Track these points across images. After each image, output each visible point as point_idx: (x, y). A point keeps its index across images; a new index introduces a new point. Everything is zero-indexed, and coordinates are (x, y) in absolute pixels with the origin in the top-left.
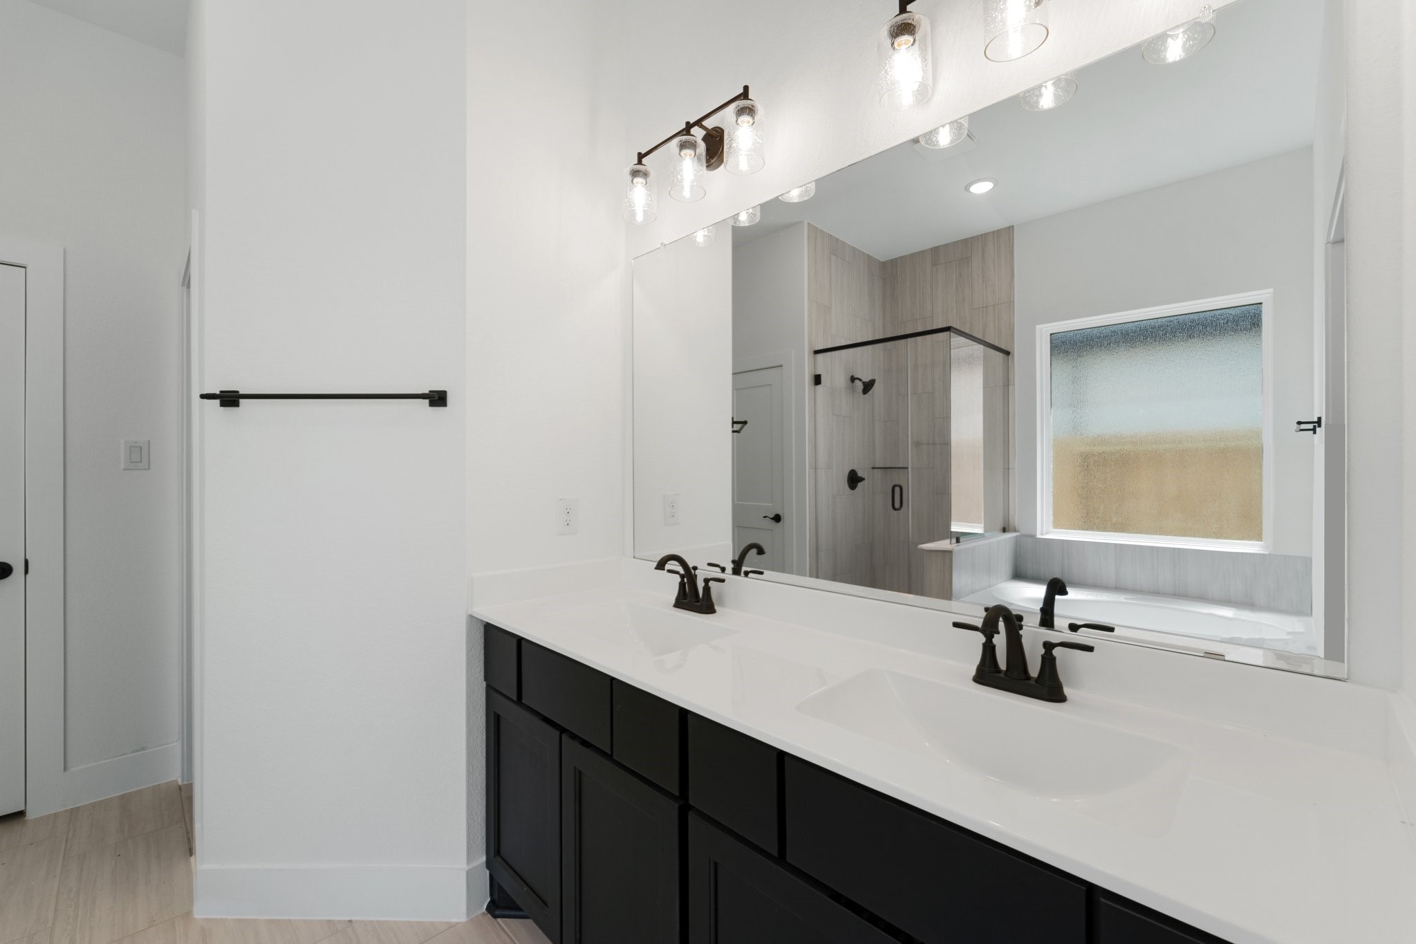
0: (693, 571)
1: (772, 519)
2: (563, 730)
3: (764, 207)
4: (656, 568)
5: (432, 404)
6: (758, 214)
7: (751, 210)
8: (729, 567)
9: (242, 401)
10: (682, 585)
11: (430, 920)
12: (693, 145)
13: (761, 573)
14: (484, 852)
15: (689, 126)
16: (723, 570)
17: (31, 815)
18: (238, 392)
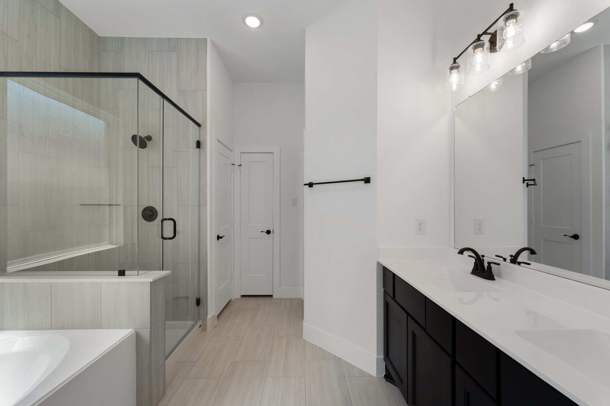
0: (482, 258)
1: (572, 237)
2: (408, 314)
3: (534, 59)
4: (458, 253)
5: (365, 182)
6: (530, 65)
7: (524, 64)
8: (509, 259)
9: (314, 185)
10: (476, 264)
11: (364, 370)
12: (482, 46)
13: (529, 264)
14: (383, 354)
15: (479, 36)
16: (505, 260)
17: (274, 297)
18: (312, 183)
